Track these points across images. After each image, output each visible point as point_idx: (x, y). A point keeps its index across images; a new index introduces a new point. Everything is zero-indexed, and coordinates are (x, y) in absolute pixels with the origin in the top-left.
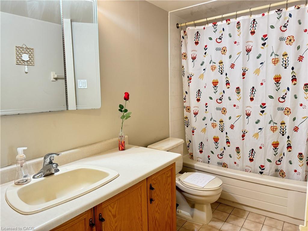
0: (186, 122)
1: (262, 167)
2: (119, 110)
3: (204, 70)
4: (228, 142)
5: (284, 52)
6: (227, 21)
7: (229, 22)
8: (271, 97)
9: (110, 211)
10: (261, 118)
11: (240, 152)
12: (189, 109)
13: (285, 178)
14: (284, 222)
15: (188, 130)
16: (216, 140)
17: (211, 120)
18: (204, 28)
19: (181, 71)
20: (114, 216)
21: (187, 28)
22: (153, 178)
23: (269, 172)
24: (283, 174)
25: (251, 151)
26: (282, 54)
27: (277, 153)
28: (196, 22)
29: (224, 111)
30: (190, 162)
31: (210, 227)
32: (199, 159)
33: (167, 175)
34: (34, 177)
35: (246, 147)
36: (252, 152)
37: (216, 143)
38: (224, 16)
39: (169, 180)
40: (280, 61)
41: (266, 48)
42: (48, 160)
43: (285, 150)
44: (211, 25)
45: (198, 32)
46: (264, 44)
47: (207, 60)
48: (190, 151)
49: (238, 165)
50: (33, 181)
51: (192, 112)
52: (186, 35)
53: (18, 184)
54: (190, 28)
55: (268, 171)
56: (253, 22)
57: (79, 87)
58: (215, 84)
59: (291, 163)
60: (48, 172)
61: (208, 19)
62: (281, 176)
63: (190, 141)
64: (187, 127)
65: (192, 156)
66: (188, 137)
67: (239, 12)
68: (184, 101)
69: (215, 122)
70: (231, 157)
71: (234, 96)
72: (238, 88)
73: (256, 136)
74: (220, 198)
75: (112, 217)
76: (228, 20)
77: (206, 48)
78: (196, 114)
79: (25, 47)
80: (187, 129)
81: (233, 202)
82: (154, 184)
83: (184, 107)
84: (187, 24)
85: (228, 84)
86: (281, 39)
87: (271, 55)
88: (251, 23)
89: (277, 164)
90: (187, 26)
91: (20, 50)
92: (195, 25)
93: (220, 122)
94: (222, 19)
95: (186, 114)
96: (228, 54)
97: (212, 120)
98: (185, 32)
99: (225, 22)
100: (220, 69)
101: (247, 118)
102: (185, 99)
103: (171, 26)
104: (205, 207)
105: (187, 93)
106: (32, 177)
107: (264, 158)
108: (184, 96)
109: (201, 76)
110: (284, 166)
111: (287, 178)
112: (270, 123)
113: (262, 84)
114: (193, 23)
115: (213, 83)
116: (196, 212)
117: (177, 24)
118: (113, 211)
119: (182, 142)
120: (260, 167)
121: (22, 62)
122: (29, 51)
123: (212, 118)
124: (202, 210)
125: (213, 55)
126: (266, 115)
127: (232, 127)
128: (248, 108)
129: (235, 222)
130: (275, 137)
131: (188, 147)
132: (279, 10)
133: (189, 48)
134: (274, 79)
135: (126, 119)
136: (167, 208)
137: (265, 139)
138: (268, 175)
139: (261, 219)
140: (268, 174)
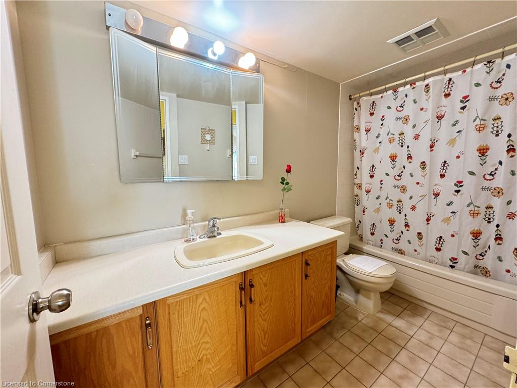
0: (356, 201)
1: (454, 260)
2: (281, 182)
3: (380, 143)
4: (407, 225)
5: (495, 115)
6: (411, 85)
7: (414, 86)
8: (472, 173)
9: (261, 279)
10: (456, 199)
11: (422, 238)
12: (360, 186)
13: (491, 278)
14: (486, 334)
15: (358, 210)
16: (392, 222)
17: (386, 199)
18: (382, 97)
19: (353, 145)
20: (266, 285)
21: (361, 99)
22: (309, 253)
23: (464, 268)
24: (486, 272)
25: (438, 239)
26: (493, 117)
27: (478, 245)
28: (371, 91)
29: (404, 189)
30: (358, 244)
31: (377, 319)
32: (369, 242)
33: (326, 253)
34: (200, 238)
35: (432, 233)
36: (440, 240)
37: (392, 225)
38: (407, 80)
39: (329, 258)
40: (488, 127)
41: (466, 112)
42: (211, 224)
43: (492, 242)
44: (390, 92)
45: (374, 102)
46: (463, 108)
47: (383, 132)
48: (359, 232)
49: (419, 254)
50: (199, 240)
51: (364, 190)
52: (360, 106)
53: (187, 241)
54: (365, 98)
55: (462, 266)
56: (448, 82)
57: (250, 163)
58: (393, 158)
59: (501, 260)
60: (211, 235)
61: (387, 86)
62: (483, 274)
63: (360, 222)
64: (358, 205)
65: (362, 238)
66: (358, 218)
67: (427, 74)
68: (355, 177)
69: (391, 202)
70: (410, 243)
71: (418, 172)
72: (423, 163)
73: (447, 220)
74: (392, 288)
75: (263, 285)
76: (412, 83)
77: (383, 118)
78: (368, 192)
79: (208, 128)
80: (357, 208)
81: (411, 296)
82: (311, 260)
83: (355, 184)
84: (361, 94)
85: (410, 157)
86: (492, 99)
87: (474, 121)
88: (446, 84)
89: (478, 259)
90: (361, 97)
91: (204, 131)
92: (371, 95)
93: (398, 202)
94: (405, 84)
95: (356, 191)
96: (411, 123)
97: (388, 199)
98: (358, 103)
99: (408, 86)
100: (401, 141)
101: (434, 198)
102: (356, 175)
103: (342, 98)
104: (372, 295)
105: (358, 168)
106: (198, 237)
107: (458, 249)
108: (355, 172)
109: (377, 150)
110: (488, 262)
111: (493, 279)
112: (468, 206)
113: (458, 157)
114: (368, 92)
115: (391, 157)
116: (361, 298)
117: (350, 96)
118: (264, 279)
119: (349, 221)
120: (450, 260)
121: (205, 141)
122: (212, 132)
123: (387, 197)
124: (369, 298)
125: (393, 125)
126: (463, 195)
127: (413, 208)
128: (438, 187)
129: (411, 320)
130: (477, 224)
131: (358, 228)
132: (489, 62)
133: (363, 119)
134: (477, 150)
135: (287, 192)
136: (324, 287)
137: (461, 225)
138: (463, 271)
139: (449, 324)
140: (462, 269)
